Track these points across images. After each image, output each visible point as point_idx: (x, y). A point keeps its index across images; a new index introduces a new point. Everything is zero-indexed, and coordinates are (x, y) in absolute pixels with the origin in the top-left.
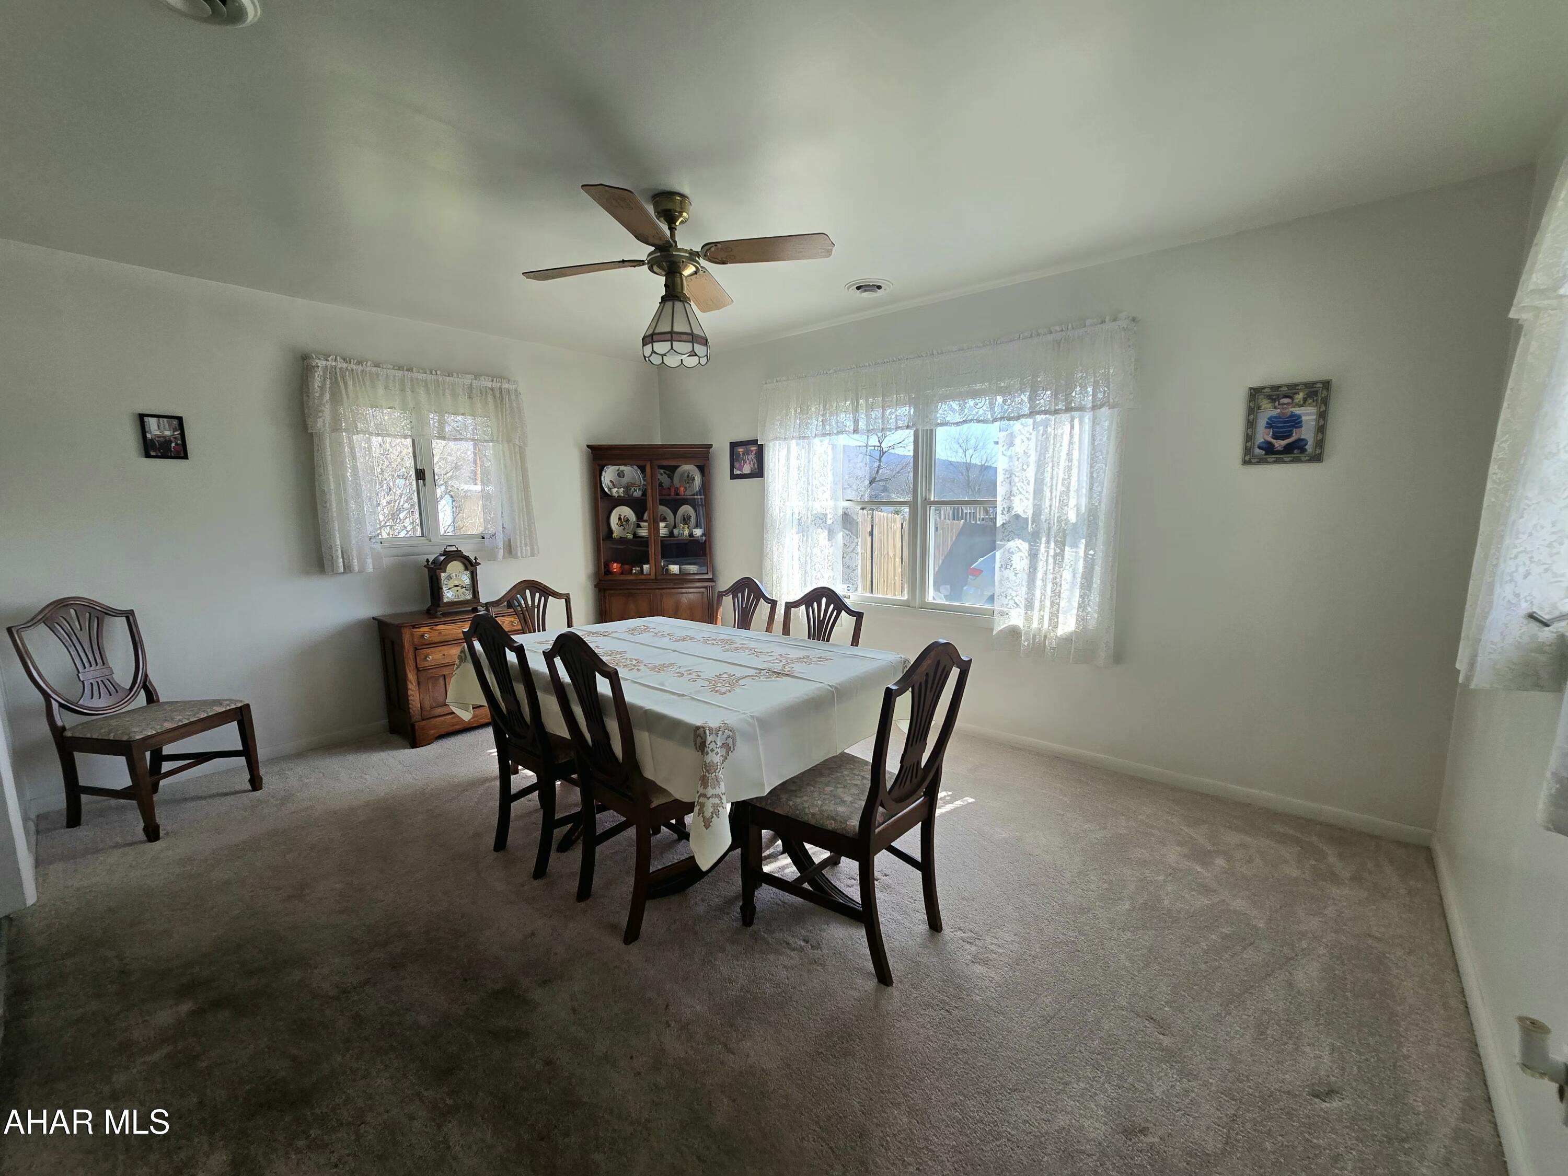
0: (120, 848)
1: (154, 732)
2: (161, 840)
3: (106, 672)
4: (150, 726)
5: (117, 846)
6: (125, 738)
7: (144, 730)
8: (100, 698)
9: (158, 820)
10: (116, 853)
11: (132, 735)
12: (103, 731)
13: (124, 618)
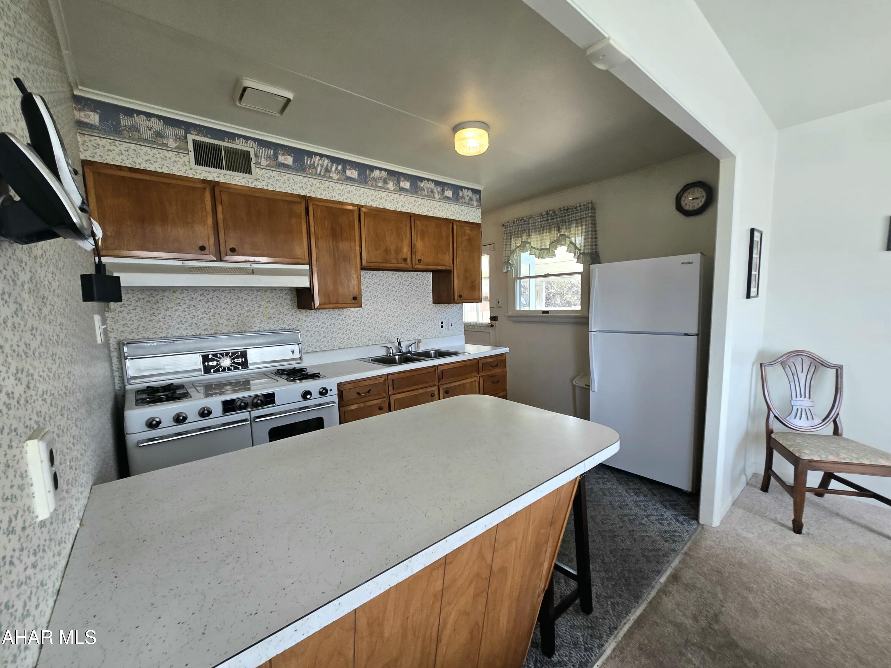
0: (775, 523)
1: (819, 459)
2: (802, 535)
3: (809, 404)
4: (819, 453)
5: (775, 521)
6: (797, 455)
7: (812, 454)
8: (800, 419)
9: (803, 521)
10: (772, 525)
11: (803, 454)
12: (788, 443)
13: (835, 370)
